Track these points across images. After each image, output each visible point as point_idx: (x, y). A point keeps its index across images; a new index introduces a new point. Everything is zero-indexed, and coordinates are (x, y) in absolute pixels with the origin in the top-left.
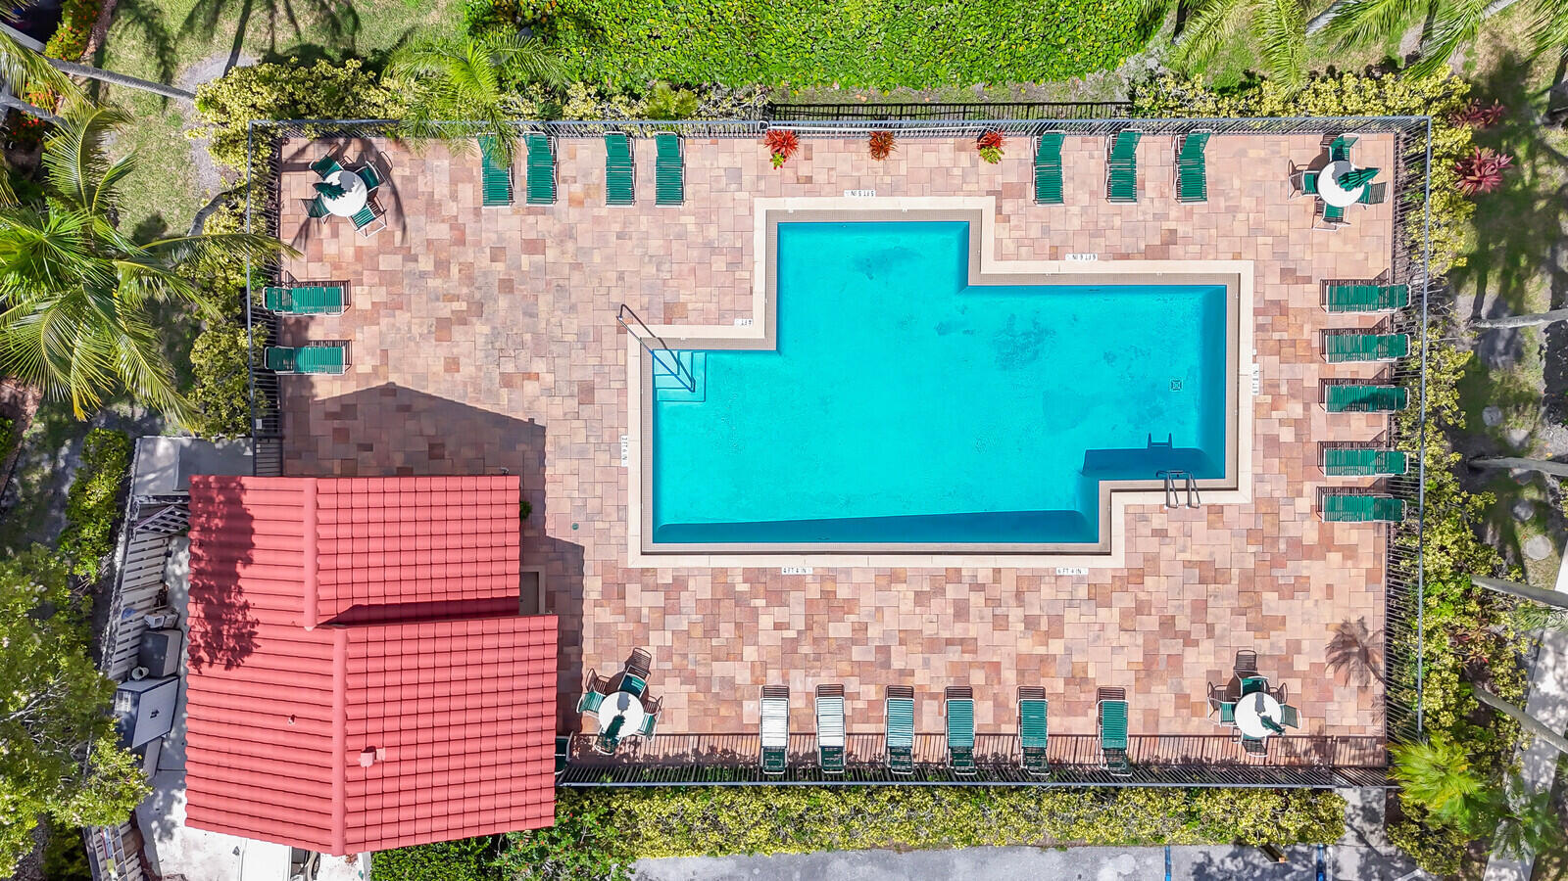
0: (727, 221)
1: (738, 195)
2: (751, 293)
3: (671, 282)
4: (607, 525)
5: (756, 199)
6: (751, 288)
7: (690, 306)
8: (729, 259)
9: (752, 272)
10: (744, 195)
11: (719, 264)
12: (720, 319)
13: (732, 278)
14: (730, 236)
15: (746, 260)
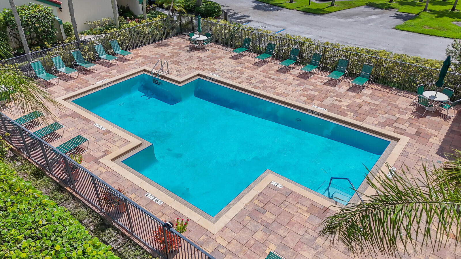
0: (244, 235)
1: (224, 244)
2: (261, 193)
3: (310, 227)
4: (416, 154)
5: (215, 232)
6: (259, 195)
7: (305, 208)
8: (260, 215)
9: (252, 201)
10: (220, 240)
11: (269, 217)
12: (289, 193)
13: (267, 206)
14: (249, 226)
15: (250, 208)
